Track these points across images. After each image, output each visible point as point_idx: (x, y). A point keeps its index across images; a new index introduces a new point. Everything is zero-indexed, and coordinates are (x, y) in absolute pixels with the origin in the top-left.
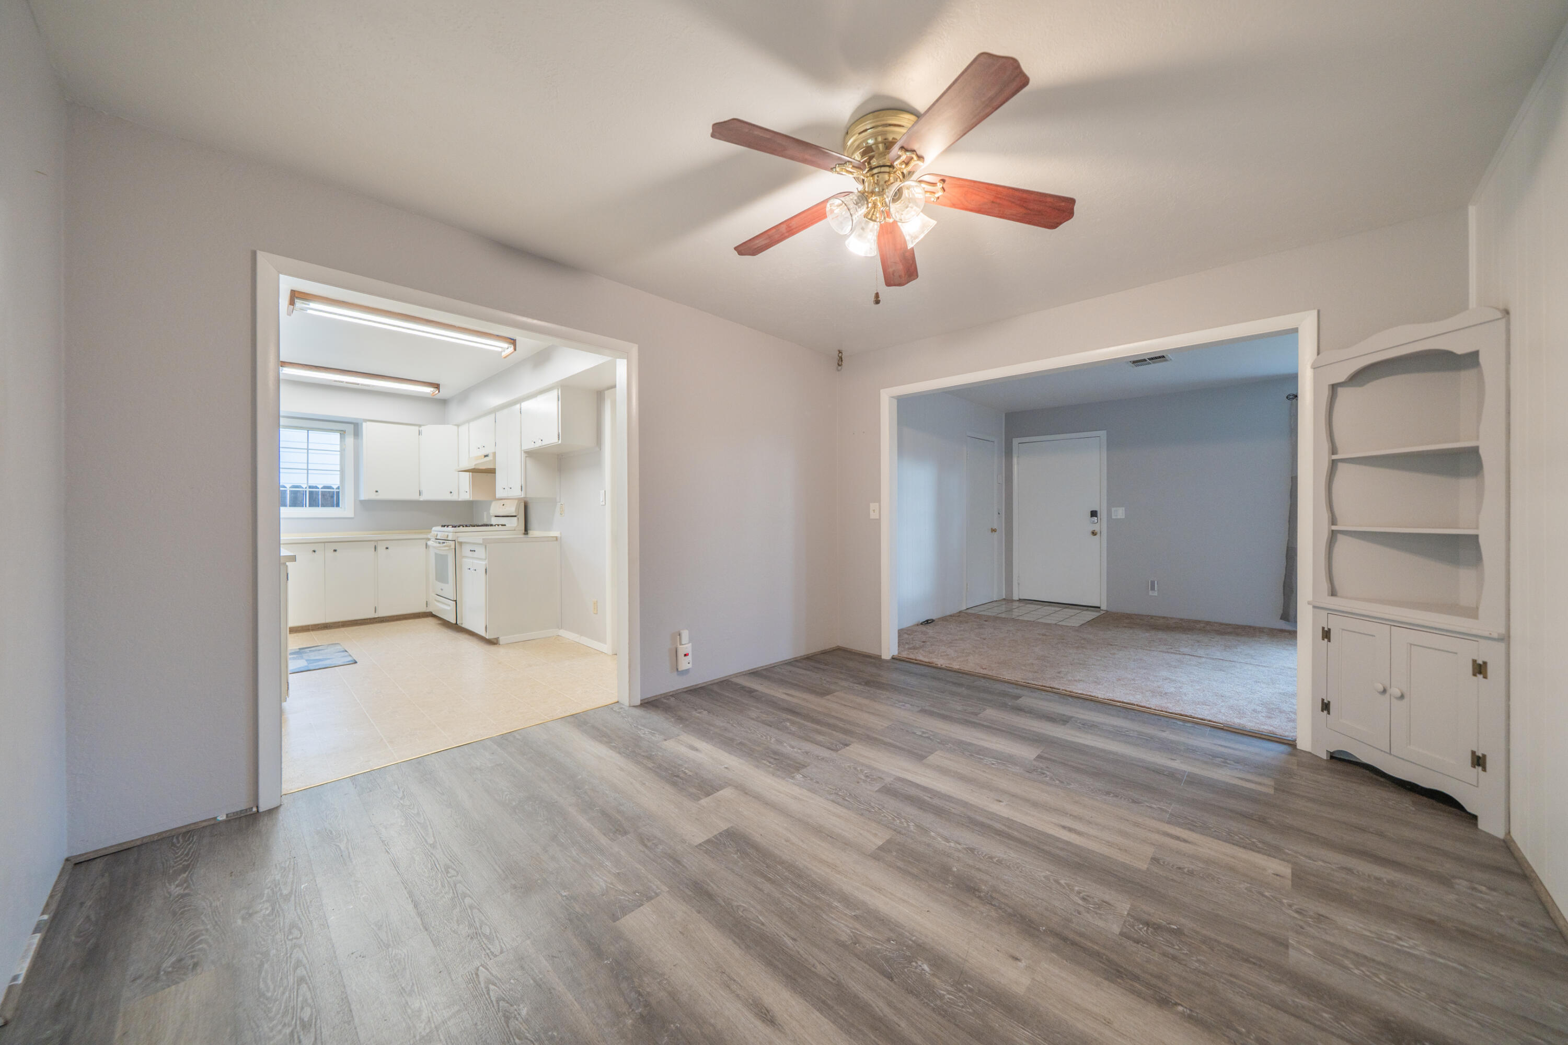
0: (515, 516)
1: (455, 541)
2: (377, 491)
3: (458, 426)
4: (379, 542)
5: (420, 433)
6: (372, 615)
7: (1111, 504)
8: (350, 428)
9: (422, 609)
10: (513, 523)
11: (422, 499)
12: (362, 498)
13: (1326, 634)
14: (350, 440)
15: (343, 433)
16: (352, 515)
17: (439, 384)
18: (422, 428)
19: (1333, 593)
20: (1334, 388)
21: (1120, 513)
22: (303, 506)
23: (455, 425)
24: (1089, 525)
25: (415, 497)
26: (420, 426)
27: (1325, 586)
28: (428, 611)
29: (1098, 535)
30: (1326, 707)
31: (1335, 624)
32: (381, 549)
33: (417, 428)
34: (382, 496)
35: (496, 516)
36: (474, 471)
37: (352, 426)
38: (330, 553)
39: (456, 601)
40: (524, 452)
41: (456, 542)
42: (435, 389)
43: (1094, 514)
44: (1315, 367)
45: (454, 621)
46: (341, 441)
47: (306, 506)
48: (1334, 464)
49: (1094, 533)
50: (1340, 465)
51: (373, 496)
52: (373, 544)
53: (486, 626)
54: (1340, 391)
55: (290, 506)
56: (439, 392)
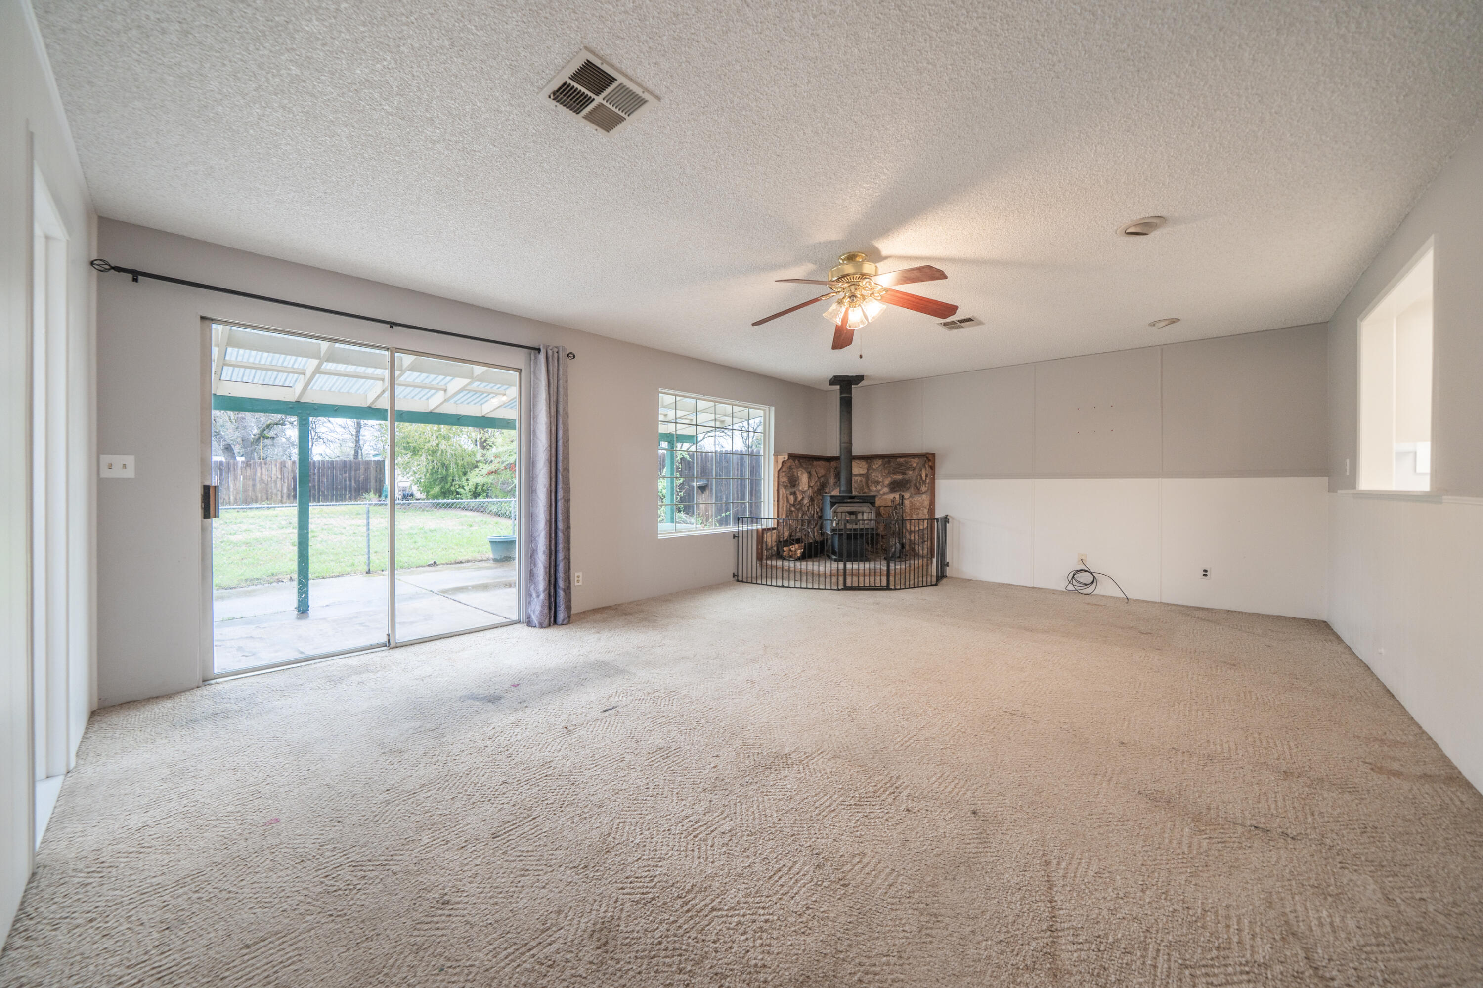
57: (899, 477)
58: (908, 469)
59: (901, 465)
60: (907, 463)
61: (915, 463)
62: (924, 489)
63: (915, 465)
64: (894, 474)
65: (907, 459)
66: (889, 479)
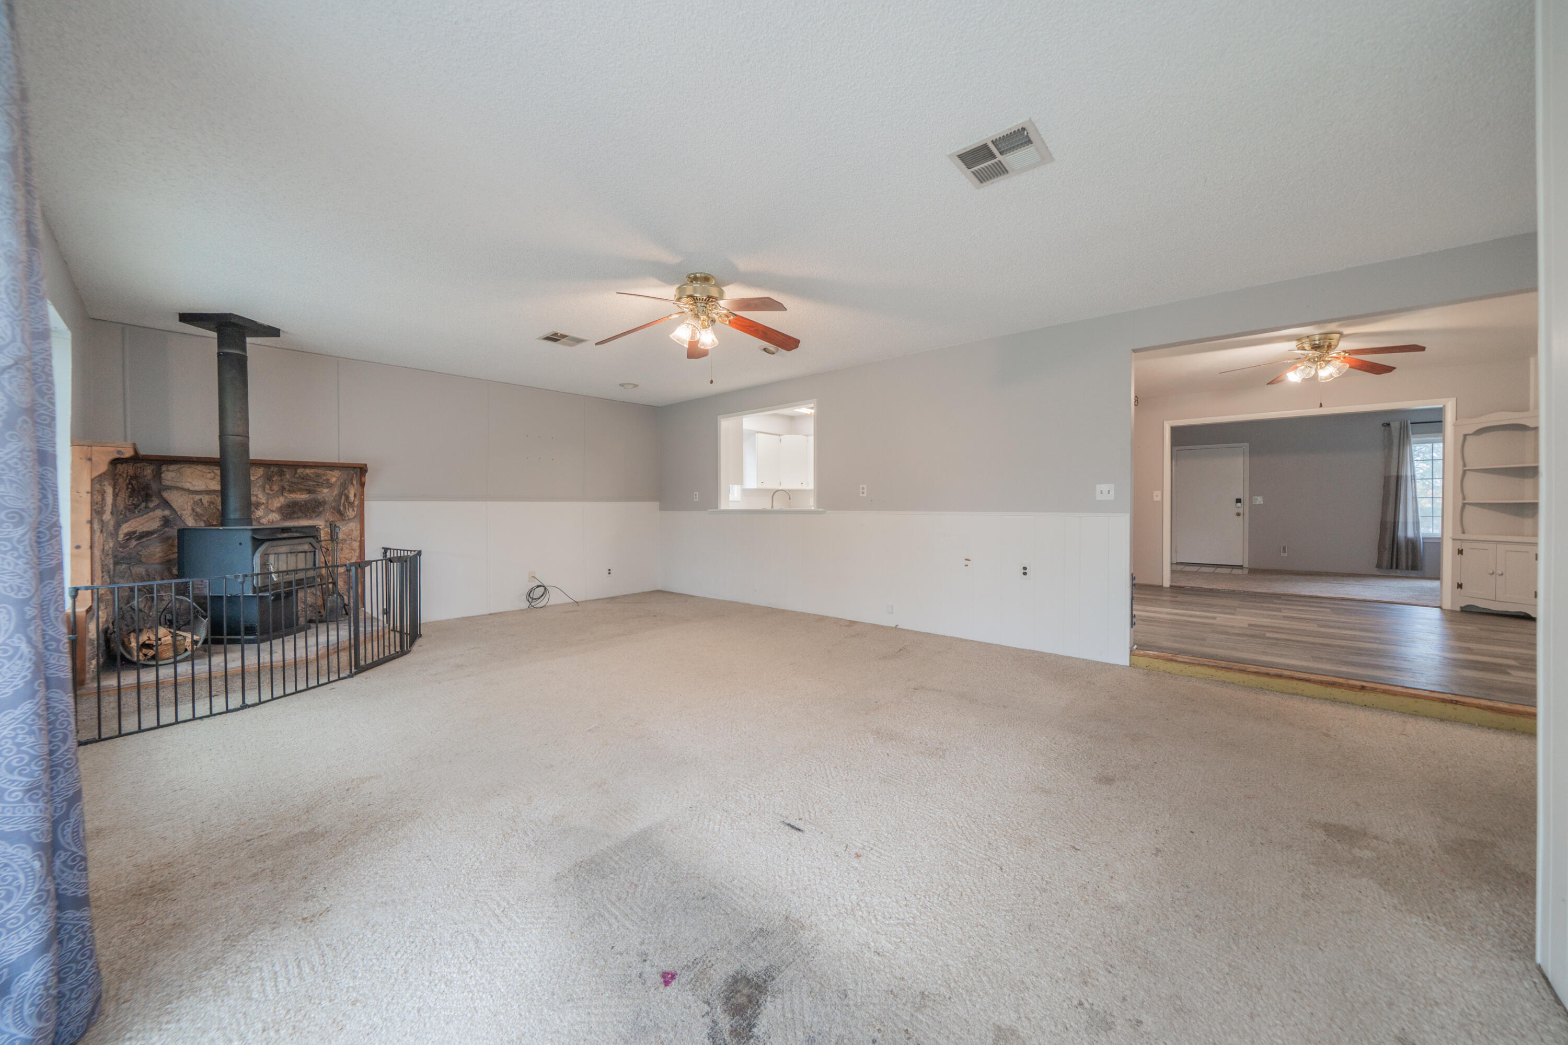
7: (1253, 493)
13: (1460, 552)
19: (1463, 532)
20: (1465, 436)
21: (1259, 500)
24: (1235, 508)
27: (1460, 530)
29: (1242, 516)
30: (1460, 586)
31: (1465, 547)
43: (1238, 501)
44: (1455, 425)
48: (1464, 472)
49: (1238, 514)
50: (1467, 472)
54: (1468, 437)
57: (302, 497)
58: (322, 485)
59: (305, 478)
60: (318, 476)
61: (334, 477)
62: (351, 513)
63: (333, 480)
64: (290, 492)
65: (320, 471)
66: (282, 499)
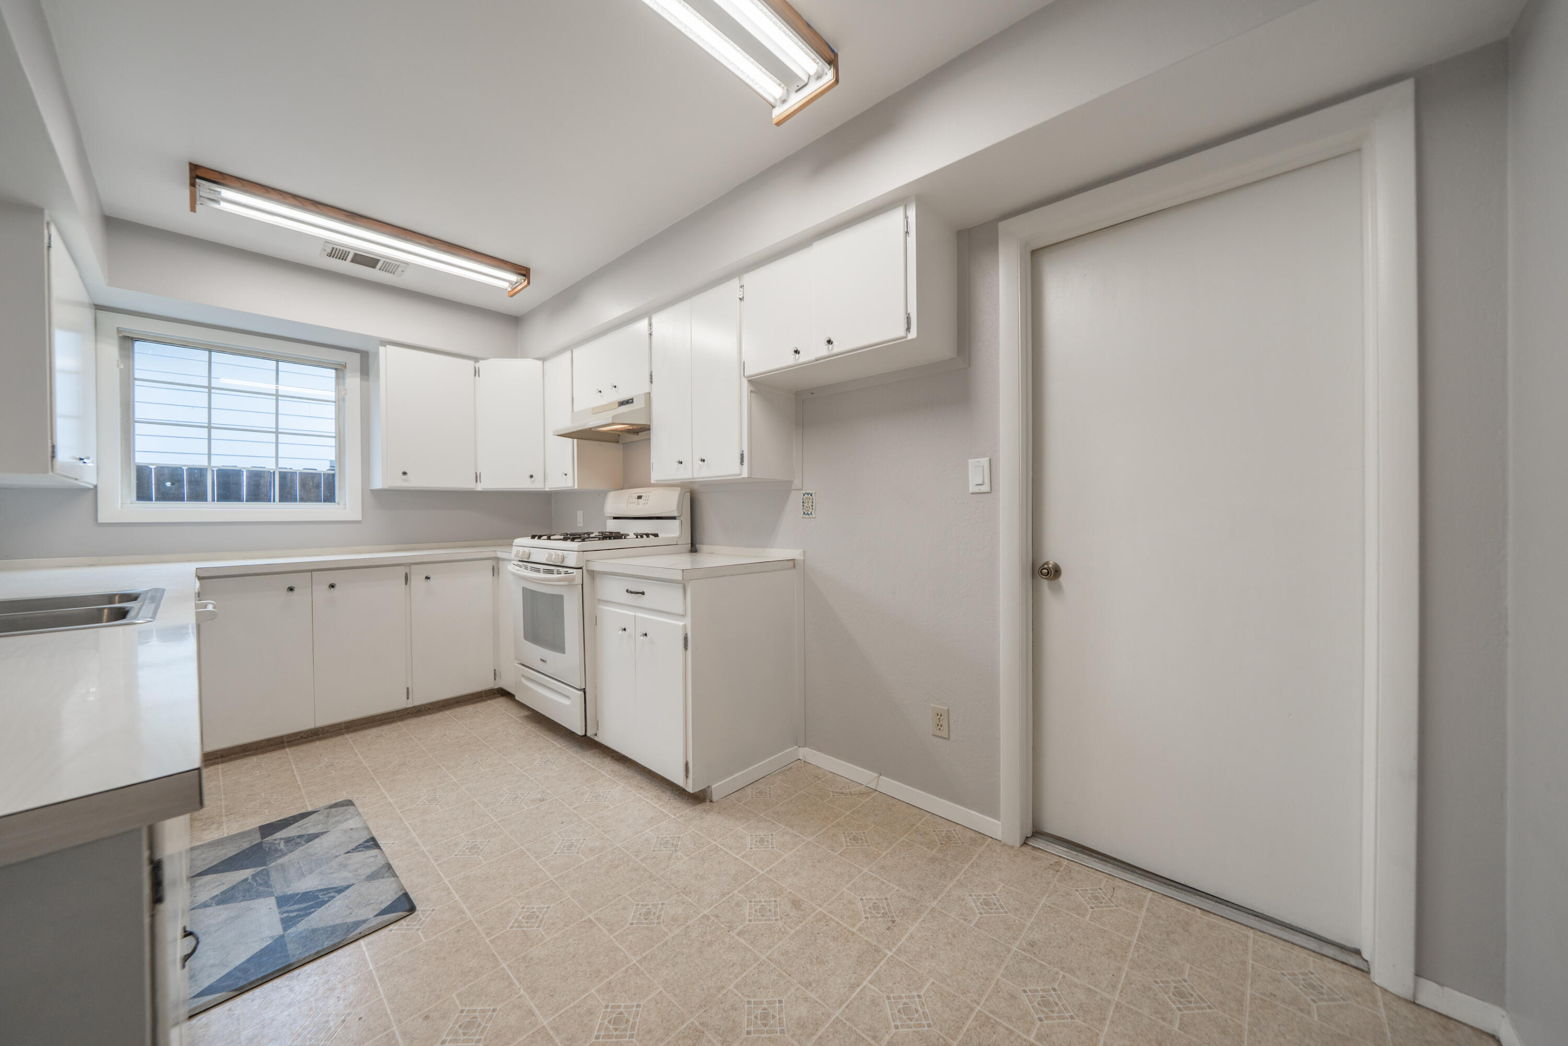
0: (674, 518)
1: (581, 568)
2: (405, 473)
3: (543, 359)
4: (412, 566)
5: (476, 372)
6: (400, 703)
8: (353, 360)
9: (488, 684)
10: (673, 531)
11: (479, 487)
12: (378, 483)
14: (353, 381)
15: (340, 369)
16: (358, 517)
17: (529, 269)
18: (482, 364)
22: (271, 501)
23: (538, 359)
25: (468, 484)
26: (476, 360)
28: (496, 687)
32: (417, 581)
33: (471, 363)
34: (416, 481)
35: (615, 518)
36: (584, 436)
37: (358, 356)
38: (321, 592)
39: (584, 691)
40: (750, 381)
41: (585, 571)
42: (520, 278)
45: (580, 732)
46: (337, 384)
47: (274, 501)
51: (399, 483)
52: (402, 571)
53: (687, 764)
55: (247, 501)
56: (529, 283)
